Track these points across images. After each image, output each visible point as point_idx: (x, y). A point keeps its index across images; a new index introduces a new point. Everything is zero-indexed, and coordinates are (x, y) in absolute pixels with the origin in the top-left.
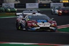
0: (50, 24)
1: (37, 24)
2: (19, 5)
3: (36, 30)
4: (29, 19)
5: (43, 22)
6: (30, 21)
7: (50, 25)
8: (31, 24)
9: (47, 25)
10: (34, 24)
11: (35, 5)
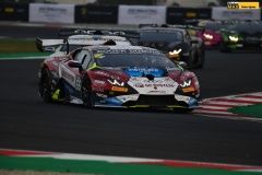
0: (176, 85)
1: (129, 83)
2: (91, 13)
3: (124, 104)
4: (95, 66)
5: (151, 77)
6: (99, 70)
7: (175, 89)
8: (103, 83)
9: (166, 87)
10: (115, 82)
11: (154, 12)
